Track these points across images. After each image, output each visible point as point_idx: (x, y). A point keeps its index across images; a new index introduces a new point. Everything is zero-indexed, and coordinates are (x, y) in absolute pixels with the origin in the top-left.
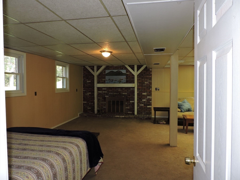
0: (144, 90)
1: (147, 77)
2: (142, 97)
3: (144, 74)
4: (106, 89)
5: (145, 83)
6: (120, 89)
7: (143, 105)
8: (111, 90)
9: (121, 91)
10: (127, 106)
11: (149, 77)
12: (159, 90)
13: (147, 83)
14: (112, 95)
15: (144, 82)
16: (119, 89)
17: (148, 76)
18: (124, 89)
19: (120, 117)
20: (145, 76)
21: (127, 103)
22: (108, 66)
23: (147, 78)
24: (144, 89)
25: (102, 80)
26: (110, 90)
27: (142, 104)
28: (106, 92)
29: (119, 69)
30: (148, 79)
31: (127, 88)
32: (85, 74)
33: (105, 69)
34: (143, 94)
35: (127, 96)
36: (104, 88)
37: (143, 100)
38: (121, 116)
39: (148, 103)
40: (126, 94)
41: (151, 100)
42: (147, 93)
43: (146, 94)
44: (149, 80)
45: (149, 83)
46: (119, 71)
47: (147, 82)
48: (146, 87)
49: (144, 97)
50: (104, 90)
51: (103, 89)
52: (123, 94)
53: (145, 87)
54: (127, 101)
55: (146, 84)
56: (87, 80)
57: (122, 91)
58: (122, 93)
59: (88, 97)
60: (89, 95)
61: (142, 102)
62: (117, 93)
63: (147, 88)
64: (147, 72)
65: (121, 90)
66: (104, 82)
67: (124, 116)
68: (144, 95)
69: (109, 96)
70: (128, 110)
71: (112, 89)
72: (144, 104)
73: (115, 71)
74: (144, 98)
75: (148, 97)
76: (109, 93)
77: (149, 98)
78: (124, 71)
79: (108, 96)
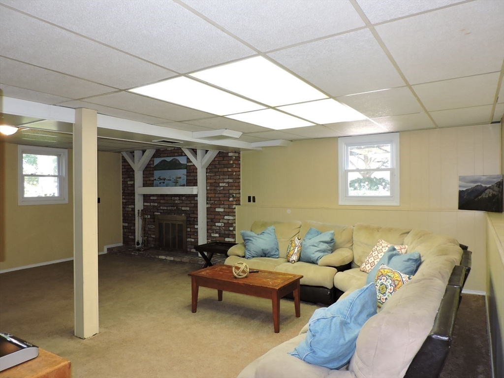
0: (220, 200)
1: (224, 172)
2: (214, 218)
3: (219, 164)
4: (155, 198)
5: (221, 185)
6: (178, 198)
7: (217, 235)
8: (164, 200)
9: (179, 202)
10: (191, 235)
11: (228, 171)
12: (254, 201)
13: (224, 184)
14: (165, 211)
15: (219, 183)
16: (176, 198)
17: (226, 170)
18: (184, 198)
19: (166, 259)
20: (220, 170)
21: (190, 228)
22: (159, 150)
23: (224, 174)
24: (218, 199)
25: (150, 180)
26: (162, 201)
27: (216, 233)
28: (156, 204)
29: (176, 154)
30: (224, 177)
31: (189, 197)
32: (125, 168)
33: (154, 156)
34: (217, 210)
35: (190, 214)
36: (153, 195)
37: (217, 224)
38: (169, 258)
39: (226, 232)
40: (188, 209)
41: (231, 225)
42: (224, 208)
43: (222, 210)
44: (228, 179)
45: (227, 185)
46: (175, 159)
47: (224, 183)
48: (222, 195)
49: (218, 217)
50: (154, 201)
51: (152, 198)
52: (183, 209)
53: (220, 193)
54: (190, 224)
55: (222, 188)
56: (128, 179)
57: (180, 203)
58: (182, 207)
59: (130, 215)
60: (130, 209)
61: (215, 228)
62: (173, 208)
63: (224, 197)
64: (223, 160)
65: (179, 200)
66: (152, 185)
68: (219, 212)
69: (161, 212)
70: (191, 245)
71: (166, 198)
72: (219, 234)
73: (169, 159)
74: (220, 219)
75: (226, 217)
76: (161, 208)
77: (229, 220)
78: (182, 160)
79: (159, 213)
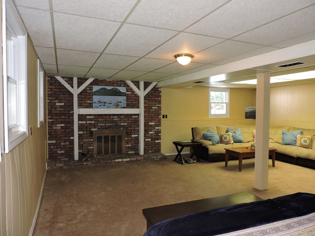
0: (152, 118)
1: (155, 100)
2: (148, 129)
3: (151, 95)
4: (93, 117)
5: (153, 108)
6: (117, 117)
7: (150, 140)
8: (102, 118)
9: (117, 119)
10: (128, 142)
11: (158, 100)
13: (156, 108)
14: (103, 127)
15: (152, 107)
16: (114, 117)
17: (157, 98)
18: (122, 117)
19: (123, 161)
20: (152, 98)
21: (128, 137)
22: (97, 79)
23: (155, 101)
24: (151, 117)
25: (85, 103)
26: (99, 120)
27: (149, 138)
28: (93, 122)
29: (115, 85)
30: (156, 103)
31: (127, 116)
32: (51, 91)
33: (91, 84)
34: (150, 124)
35: (127, 128)
36: (90, 115)
37: (149, 133)
38: (125, 160)
39: (156, 137)
40: (126, 124)
41: (160, 132)
42: (155, 122)
43: (154, 123)
44: (158, 104)
45: (158, 108)
46: (115, 88)
47: (155, 106)
48: (154, 114)
49: (151, 128)
50: (90, 120)
51: (88, 117)
52: (122, 124)
53: (152, 113)
54: (128, 134)
55: (154, 110)
56: (57, 101)
57: (119, 120)
58: (120, 123)
59: (59, 133)
60: (60, 128)
61: (149, 135)
62: (112, 124)
63: (155, 115)
64: (155, 93)
65: (118, 118)
66: (90, 106)
67: (128, 159)
68: (151, 125)
69: (98, 128)
70: (128, 149)
71: (104, 117)
72: (151, 139)
73: (109, 88)
74: (152, 129)
75: (156, 128)
76: (99, 124)
77: (158, 129)
78: (123, 90)
79: (97, 129)
